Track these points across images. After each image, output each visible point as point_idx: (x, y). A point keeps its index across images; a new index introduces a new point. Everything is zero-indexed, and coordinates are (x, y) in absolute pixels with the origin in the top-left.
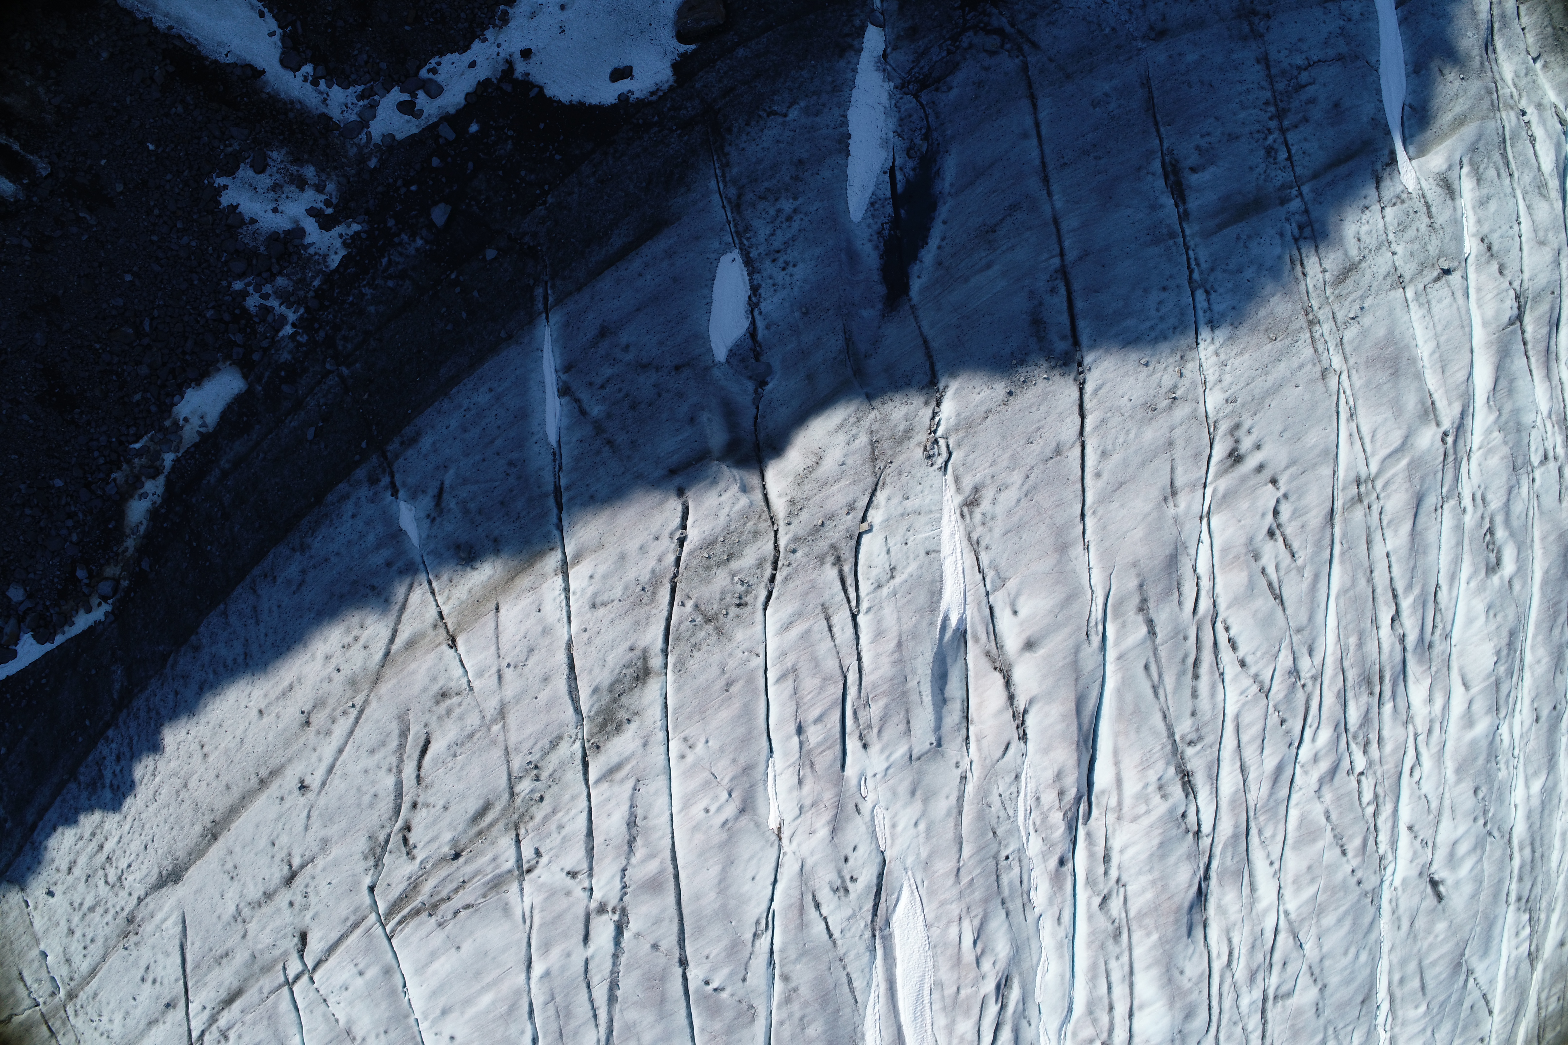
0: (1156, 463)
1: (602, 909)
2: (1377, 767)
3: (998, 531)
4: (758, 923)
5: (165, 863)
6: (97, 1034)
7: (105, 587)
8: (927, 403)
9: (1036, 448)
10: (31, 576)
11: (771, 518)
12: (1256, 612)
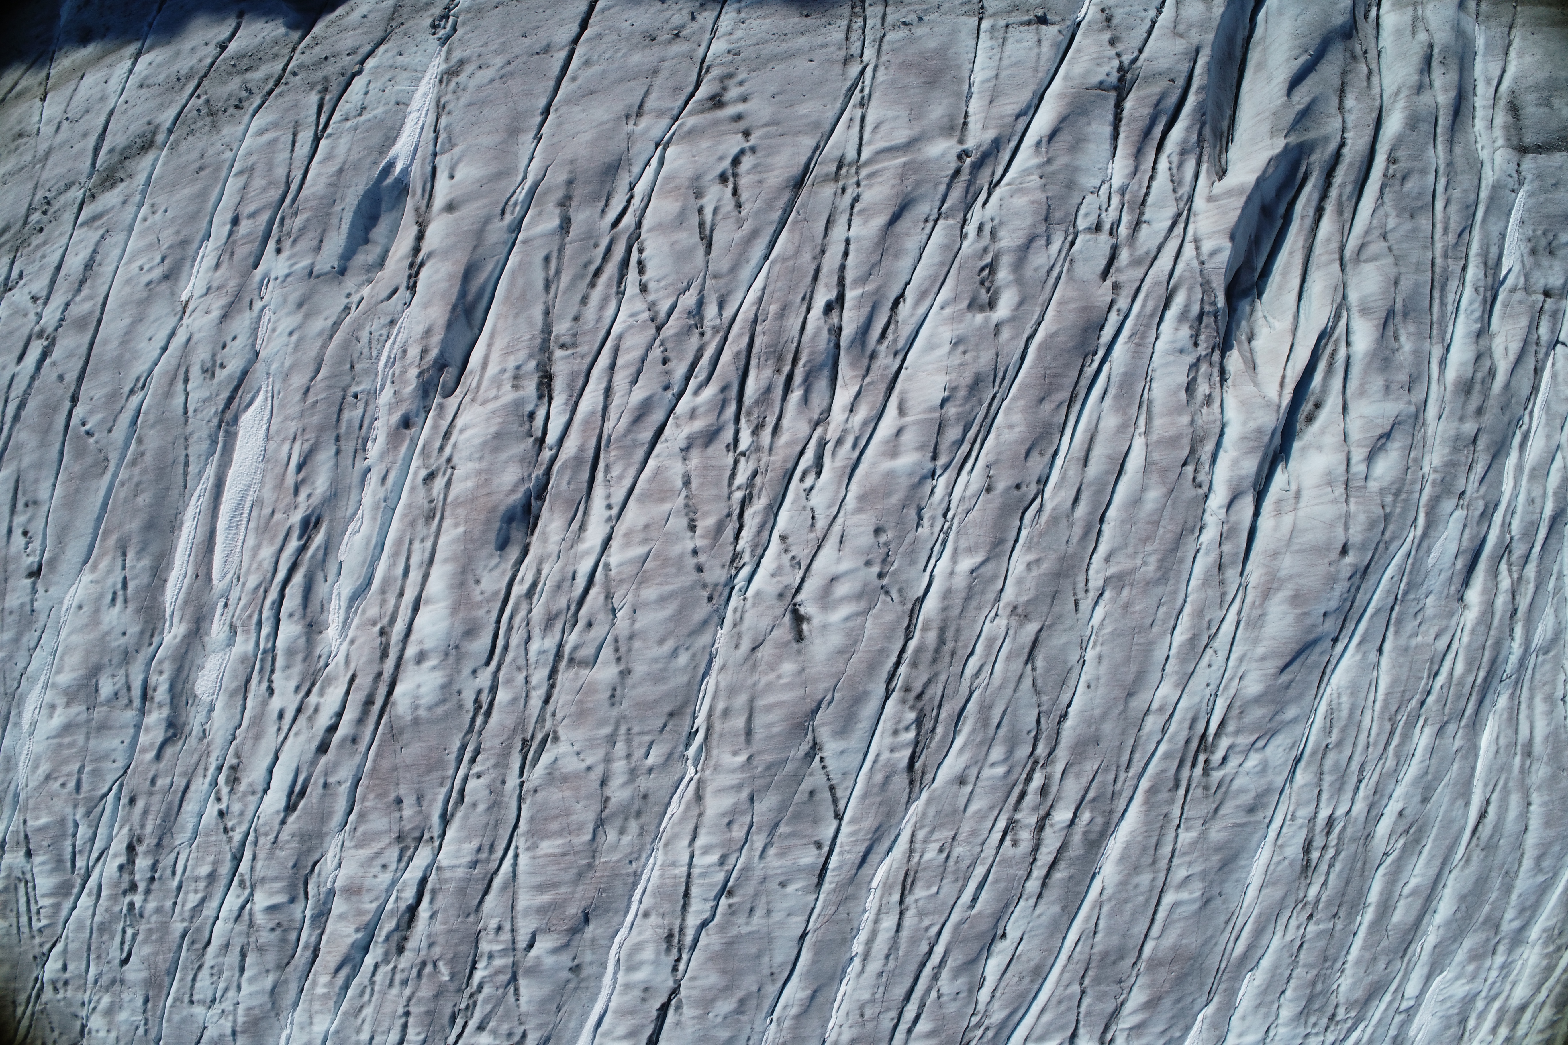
0: (633, 83)
1: (40, 335)
3: (463, 101)
4: (138, 380)
9: (527, 41)
12: (675, 243)
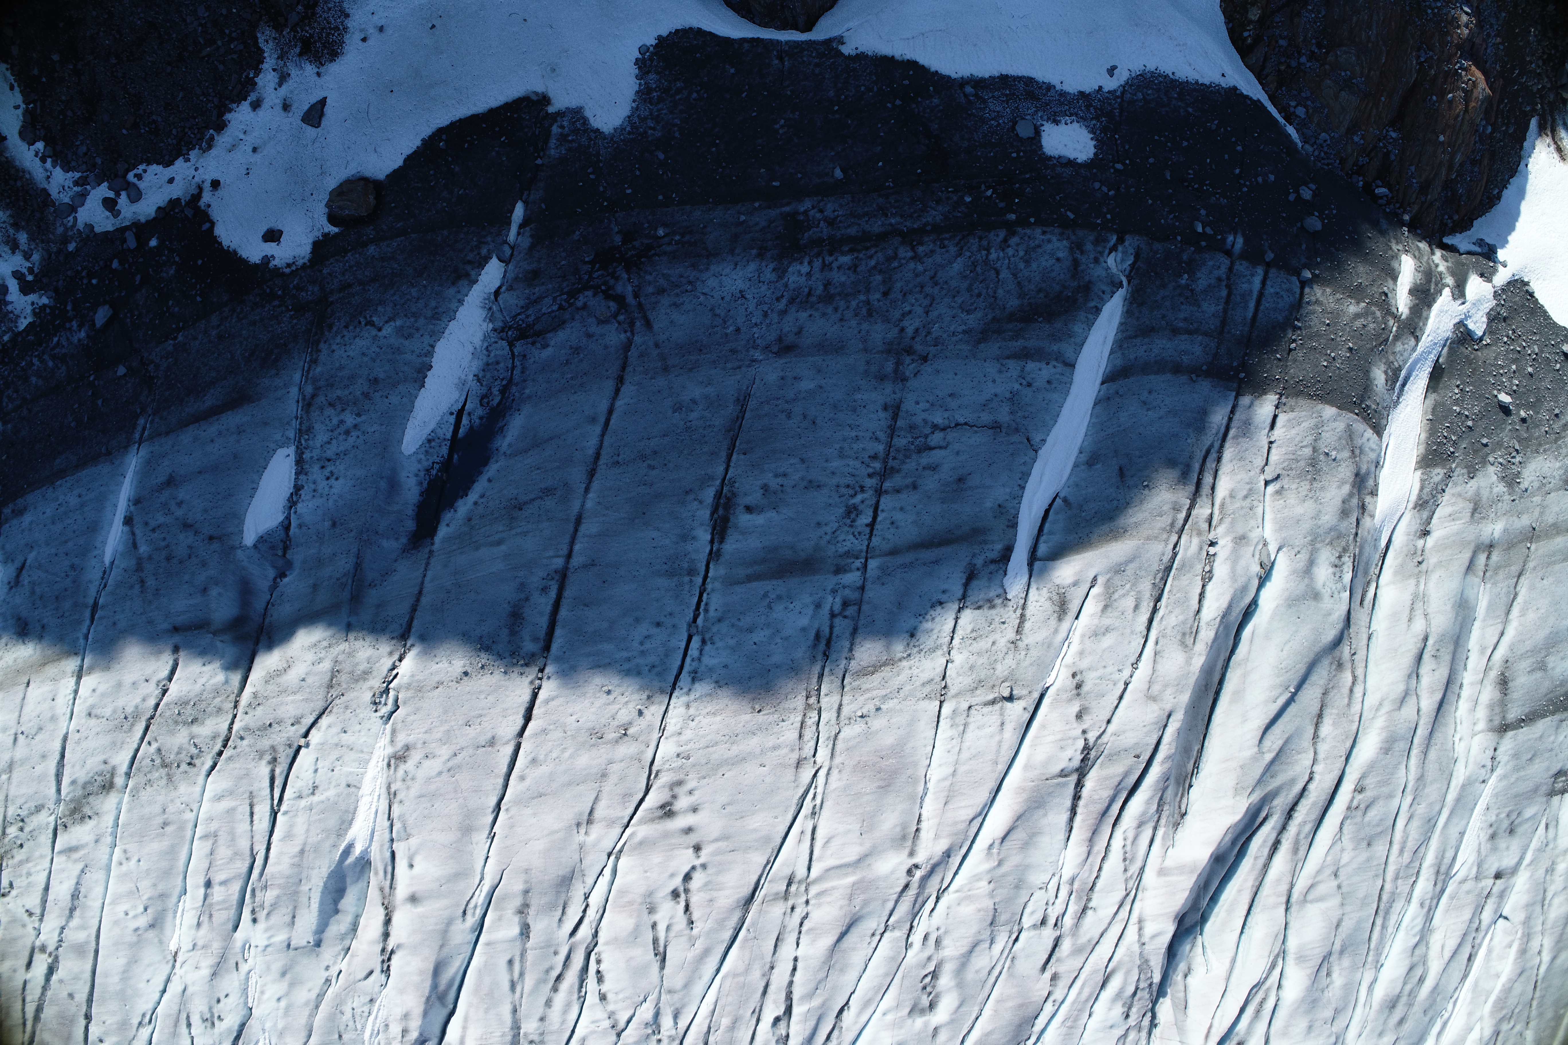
0: (581, 788)
1: (43, 949)
3: (413, 792)
4: (143, 1016)
8: (391, 654)
9: (471, 732)
11: (238, 702)
12: (631, 958)
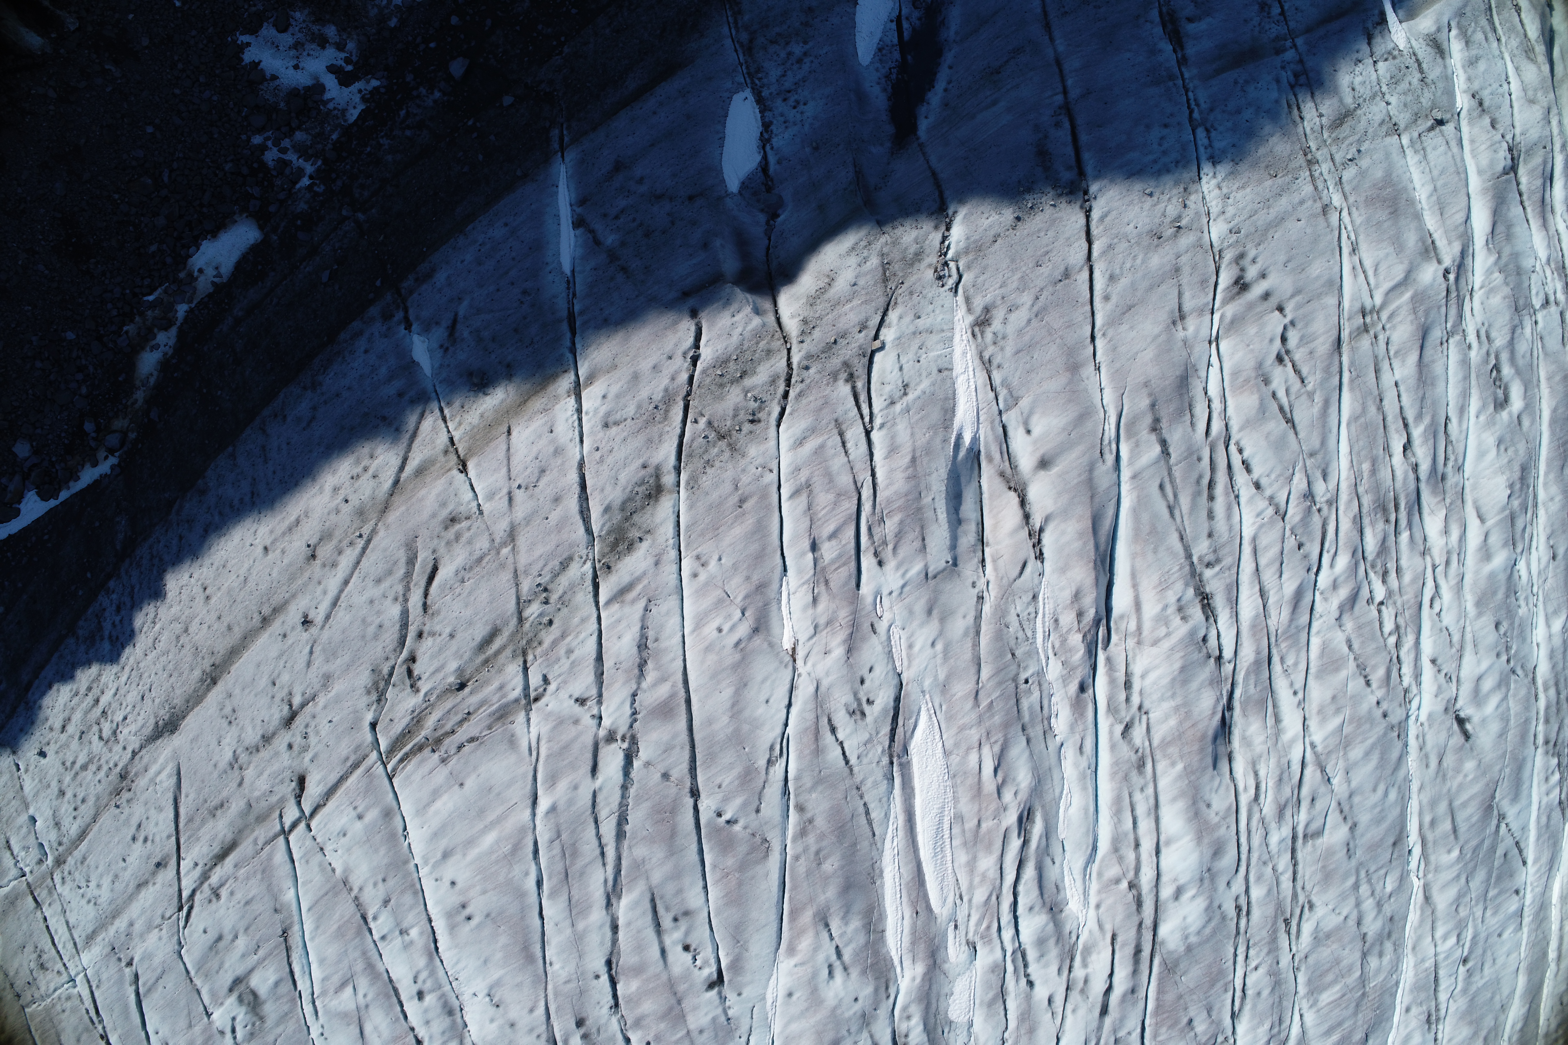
0: (1163, 287)
1: (611, 737)
2: (1397, 597)
3: (1009, 350)
4: (772, 748)
5: (162, 712)
6: (84, 902)
7: (113, 440)
9: (1045, 270)
10: (39, 431)
11: (784, 337)
12: (1268, 434)
